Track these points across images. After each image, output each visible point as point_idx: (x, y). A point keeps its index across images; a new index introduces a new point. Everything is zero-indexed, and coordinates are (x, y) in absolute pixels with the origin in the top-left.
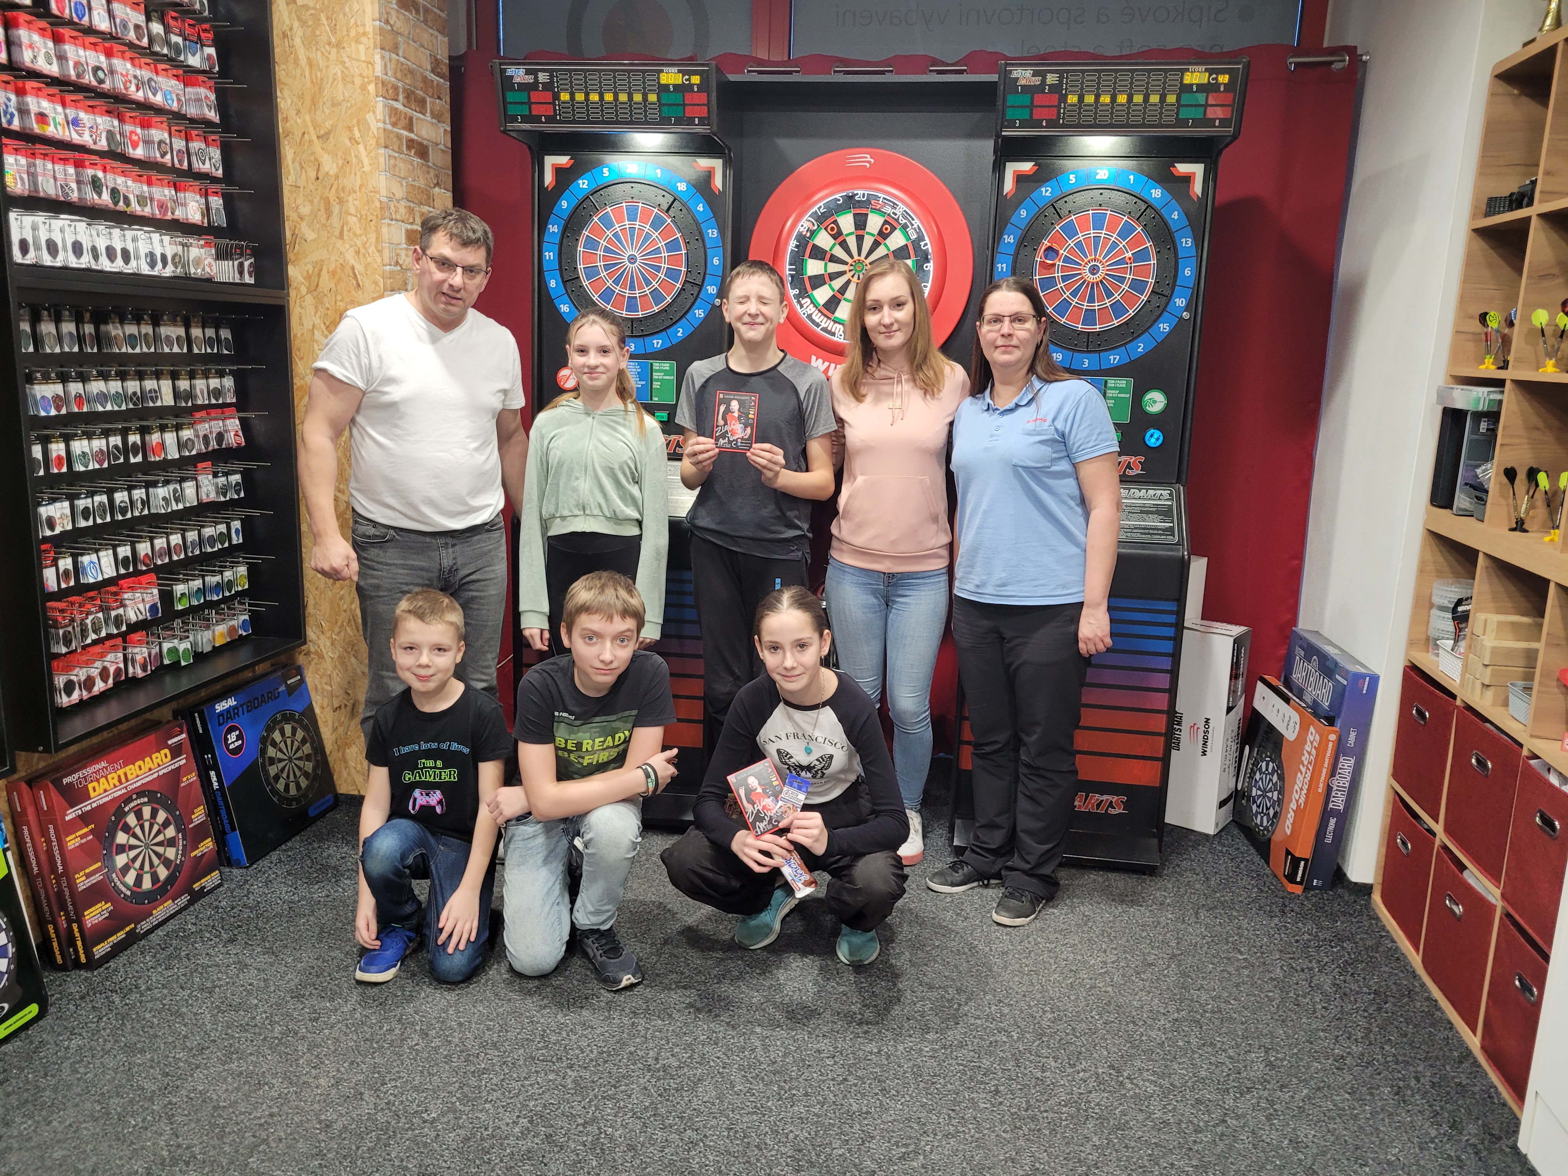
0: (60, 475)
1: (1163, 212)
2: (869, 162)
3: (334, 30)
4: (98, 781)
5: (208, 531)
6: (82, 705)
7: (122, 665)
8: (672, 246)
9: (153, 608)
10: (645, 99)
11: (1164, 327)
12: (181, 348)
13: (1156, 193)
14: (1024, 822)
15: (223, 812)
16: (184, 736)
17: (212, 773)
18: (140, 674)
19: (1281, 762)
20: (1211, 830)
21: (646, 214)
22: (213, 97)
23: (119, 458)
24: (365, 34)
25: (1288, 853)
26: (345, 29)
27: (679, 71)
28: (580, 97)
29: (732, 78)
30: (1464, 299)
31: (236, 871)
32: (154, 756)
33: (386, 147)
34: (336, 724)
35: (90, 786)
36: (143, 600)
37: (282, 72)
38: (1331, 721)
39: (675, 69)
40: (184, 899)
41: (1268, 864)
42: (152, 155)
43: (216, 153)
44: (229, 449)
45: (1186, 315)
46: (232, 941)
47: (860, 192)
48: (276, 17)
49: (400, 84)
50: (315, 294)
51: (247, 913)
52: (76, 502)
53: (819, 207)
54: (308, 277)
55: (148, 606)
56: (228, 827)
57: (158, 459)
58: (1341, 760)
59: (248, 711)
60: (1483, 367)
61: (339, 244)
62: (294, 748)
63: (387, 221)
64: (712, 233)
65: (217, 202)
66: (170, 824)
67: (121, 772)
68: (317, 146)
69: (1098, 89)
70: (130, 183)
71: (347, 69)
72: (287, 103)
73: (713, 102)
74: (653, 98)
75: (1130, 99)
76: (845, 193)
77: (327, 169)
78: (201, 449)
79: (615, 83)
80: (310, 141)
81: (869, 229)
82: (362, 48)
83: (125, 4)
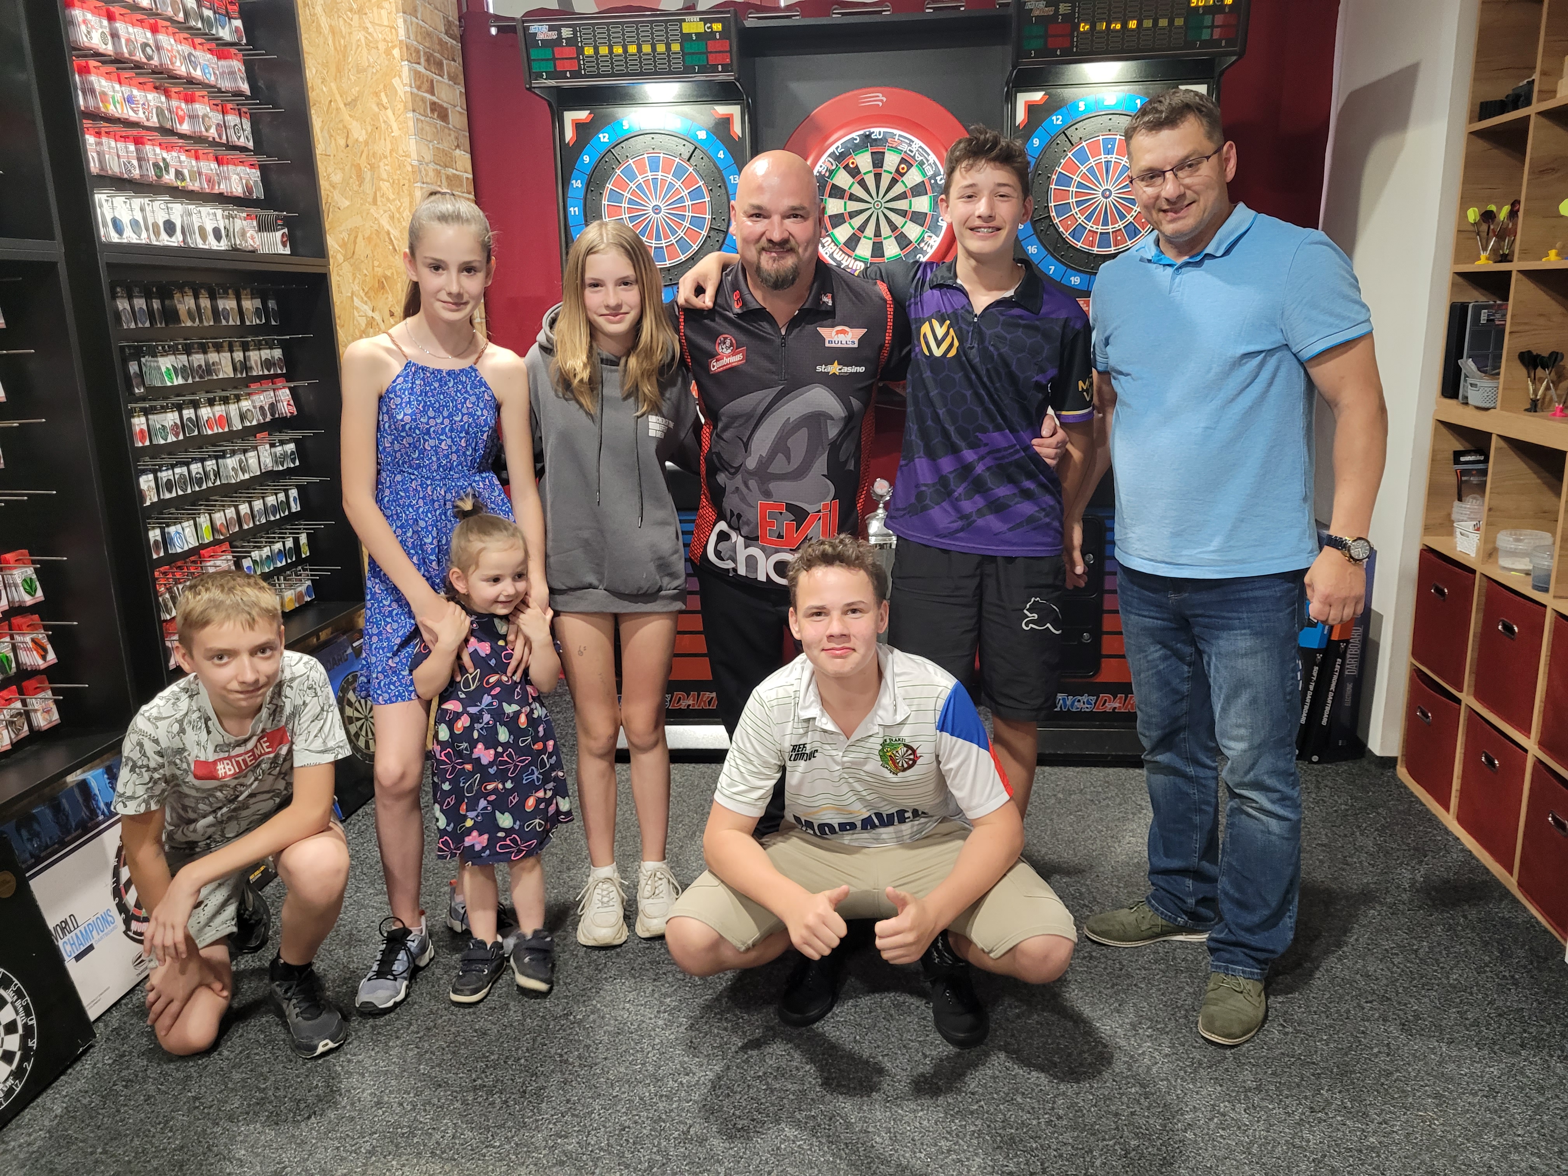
0: (143, 447)
2: (881, 101)
5: (271, 500)
8: (695, 194)
10: (668, 49)
12: (236, 320)
21: (668, 163)
22: (243, 69)
23: (192, 431)
27: (702, 20)
28: (603, 50)
29: (748, 24)
30: (1465, 199)
33: (414, 111)
37: (308, 41)
39: (698, 19)
42: (197, 129)
43: (247, 126)
44: (283, 419)
47: (877, 131)
49: (421, 48)
50: (352, 261)
52: (159, 474)
53: (836, 147)
54: (344, 245)
57: (224, 430)
60: (1479, 262)
61: (373, 210)
63: (419, 184)
65: (254, 174)
68: (345, 113)
69: (1109, 15)
70: (183, 158)
71: (370, 34)
72: (312, 72)
73: (735, 49)
74: (676, 47)
75: (1140, 24)
76: (861, 132)
77: (356, 136)
78: (258, 420)
79: (638, 34)
80: (338, 109)
81: (886, 167)
82: (384, 13)
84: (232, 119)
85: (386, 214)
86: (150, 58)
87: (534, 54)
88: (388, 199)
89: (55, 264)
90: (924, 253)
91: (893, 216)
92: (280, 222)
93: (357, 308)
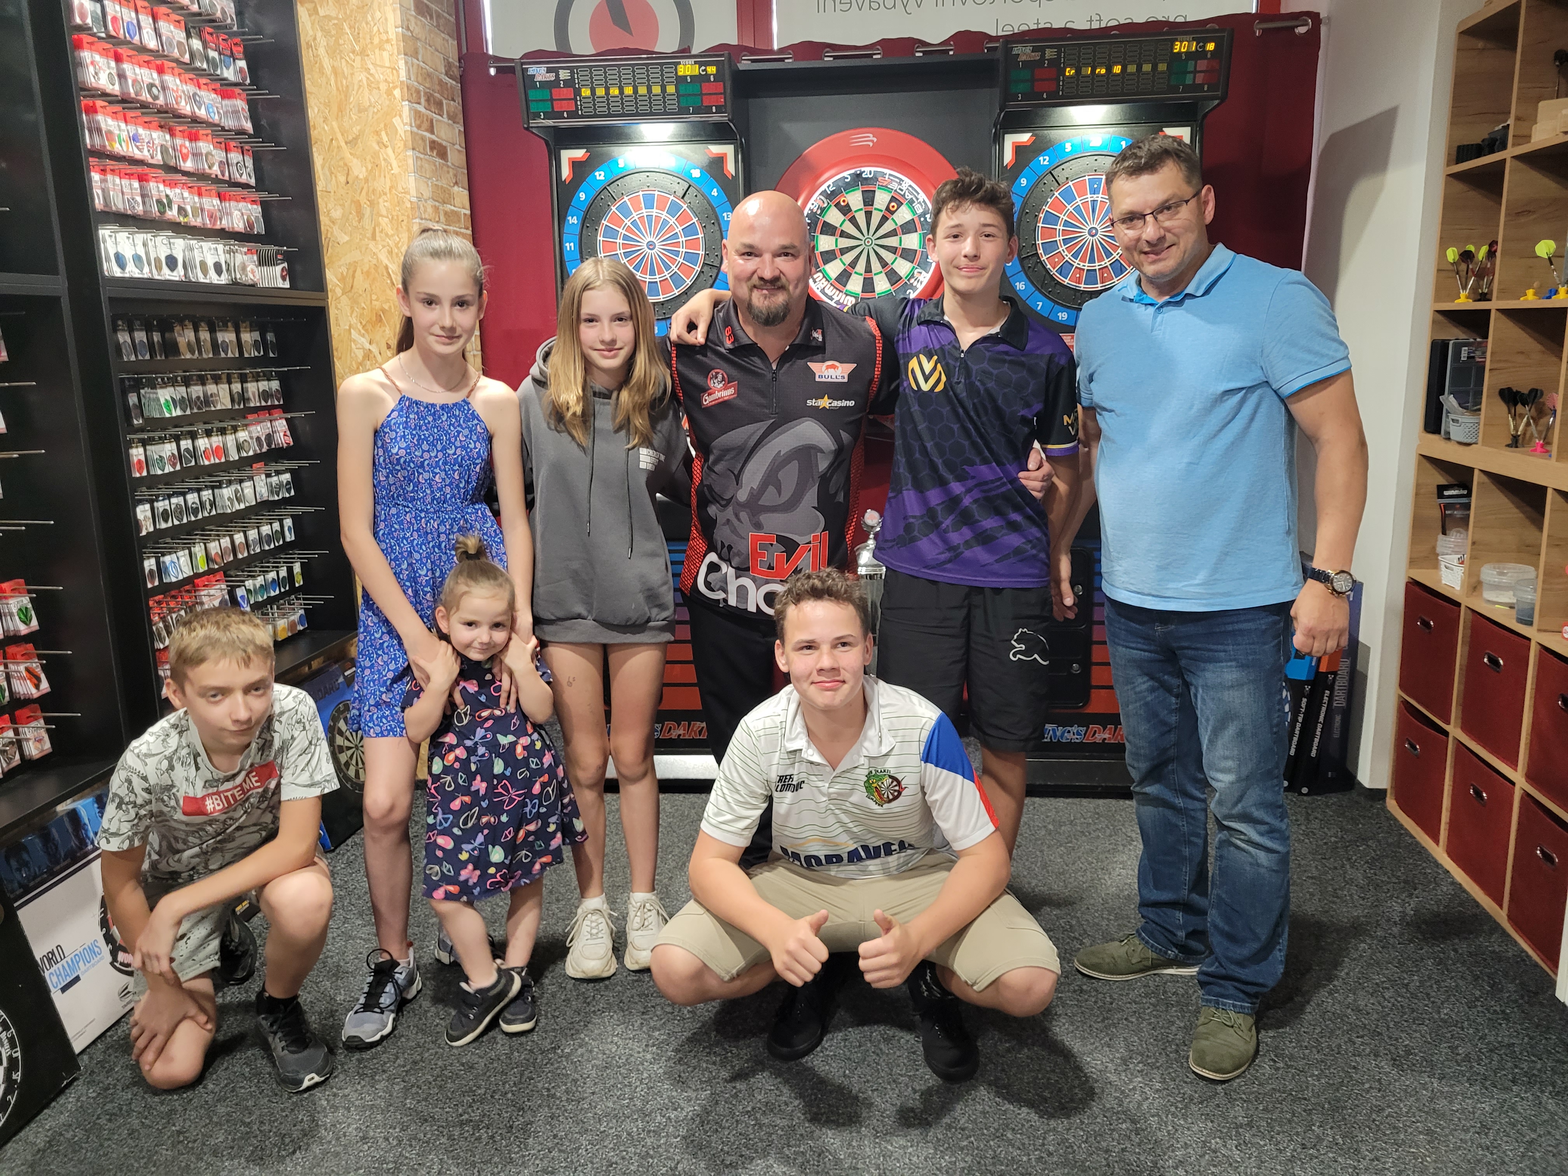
0: (142, 478)
2: (872, 141)
5: (266, 530)
8: (689, 230)
10: (664, 90)
12: (235, 353)
21: (662, 202)
22: (246, 107)
23: (189, 461)
24: (388, 41)
26: (368, 37)
27: (696, 63)
28: (600, 92)
29: (742, 67)
30: (1443, 240)
33: (414, 149)
37: (311, 81)
39: (692, 61)
42: (201, 166)
43: (249, 163)
44: (279, 450)
47: (867, 170)
48: (301, 28)
49: (421, 88)
50: (350, 295)
52: (156, 504)
53: (828, 186)
54: (343, 279)
57: (221, 461)
61: (372, 245)
63: (417, 220)
65: (256, 210)
68: (346, 151)
69: (1094, 61)
70: (186, 194)
71: (371, 75)
72: (314, 111)
73: (728, 91)
74: (671, 89)
75: (1124, 69)
76: (852, 171)
77: (356, 174)
78: (255, 451)
79: (634, 76)
80: (339, 147)
81: (876, 205)
82: (385, 54)
83: (168, 21)
84: (235, 157)
85: (385, 250)
86: (156, 98)
87: (533, 94)
88: (387, 235)
89: (59, 298)
90: (914, 289)
91: (883, 253)
92: (280, 257)
93: (354, 341)
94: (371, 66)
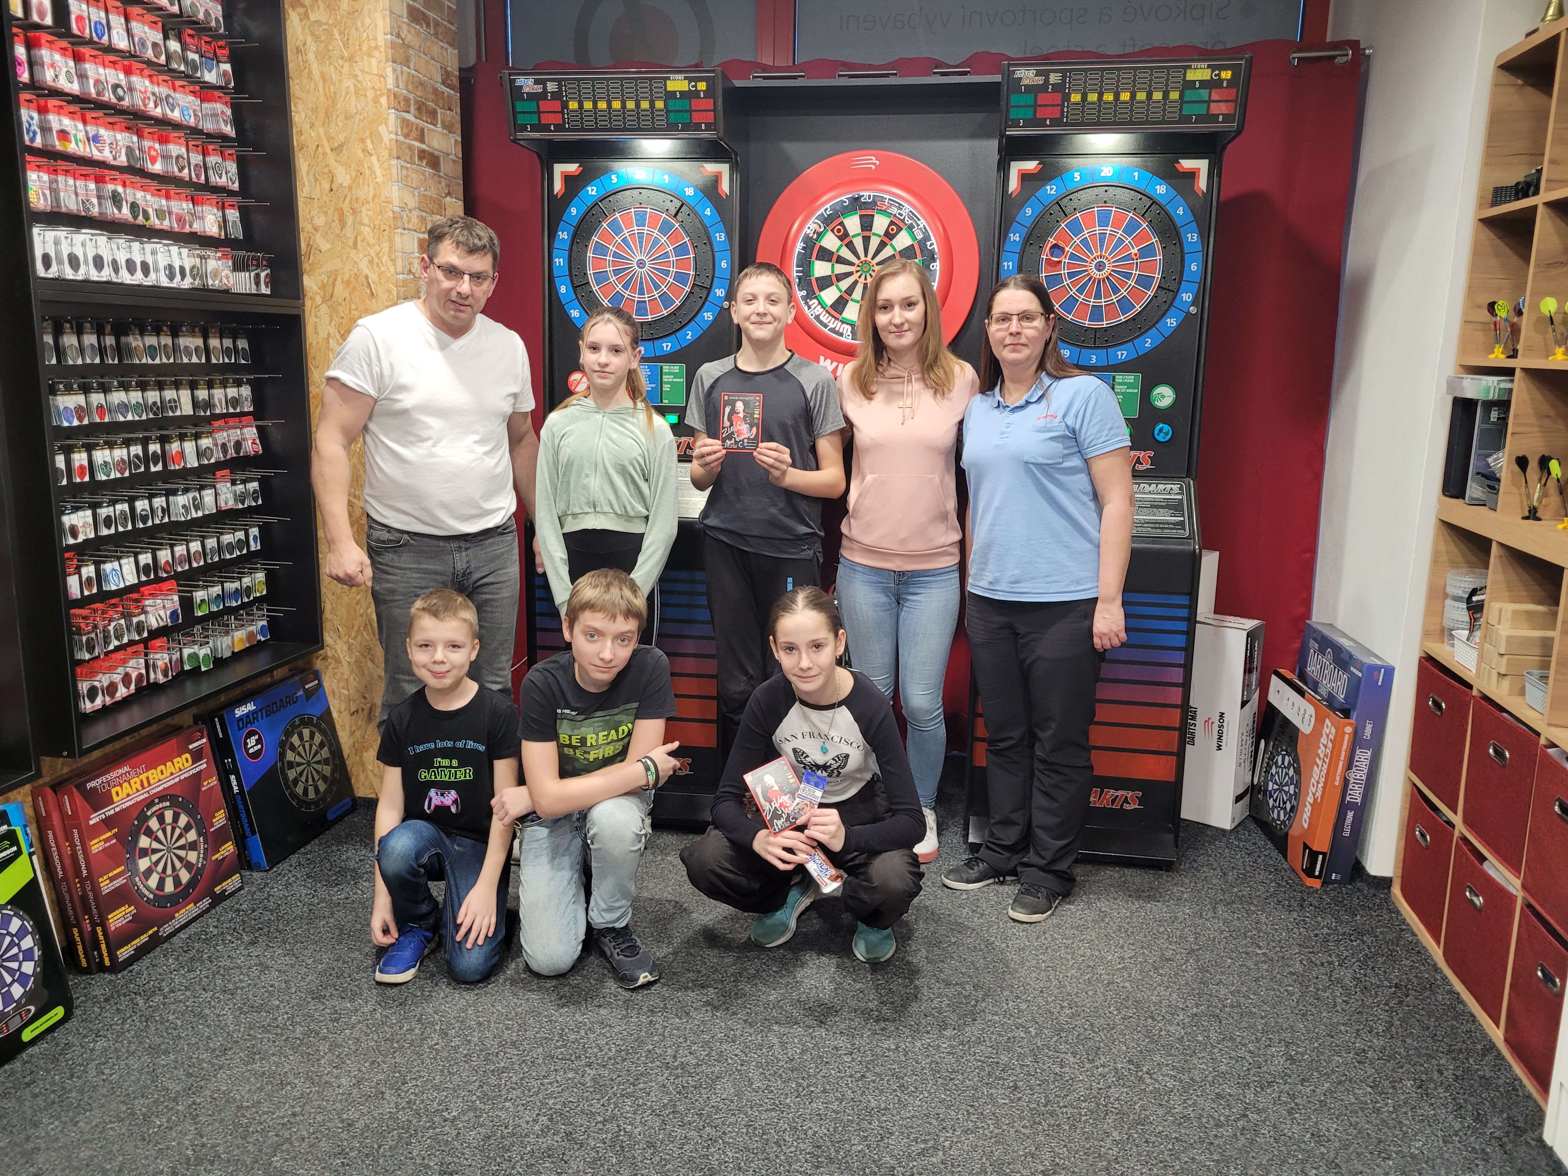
0: (82, 484)
1: (1169, 208)
2: (874, 164)
3: (346, 45)
4: (121, 785)
5: (227, 538)
6: (105, 710)
7: (143, 671)
8: (681, 250)
9: (174, 614)
10: (652, 105)
11: (1171, 322)
12: (199, 358)
13: (1161, 189)
14: (1040, 818)
15: (243, 816)
16: (204, 740)
17: (233, 777)
18: (161, 679)
19: (1296, 755)
20: (1227, 825)
21: (654, 218)
22: (229, 112)
23: (139, 467)
24: (377, 48)
25: (1306, 846)
26: (357, 43)
27: (685, 78)
28: (588, 105)
29: (738, 83)
30: (1471, 289)
31: (255, 875)
32: (175, 761)
33: (398, 158)
34: (354, 728)
35: (113, 791)
36: (164, 607)
37: (296, 86)
38: (1346, 713)
39: (681, 76)
40: (206, 902)
41: (1285, 857)
42: (170, 169)
43: (232, 167)
44: (247, 458)
45: (1193, 310)
46: (253, 943)
47: (866, 194)
48: (289, 33)
49: (411, 96)
50: (330, 303)
51: (267, 916)
52: (99, 511)
53: (825, 209)
54: (323, 287)
55: (168, 613)
56: (248, 831)
57: (177, 467)
58: (1358, 752)
59: (267, 716)
60: (1492, 356)
61: (353, 253)
62: (313, 752)
63: (400, 230)
64: (720, 237)
65: (233, 215)
66: (191, 828)
67: (143, 777)
68: (331, 157)
69: (1101, 87)
70: (149, 197)
71: (359, 82)
72: (299, 116)
73: (719, 108)
74: (660, 104)
75: (1133, 96)
76: (851, 195)
77: (340, 181)
78: (218, 458)
79: (622, 90)
80: (324, 154)
81: (875, 230)
82: (374, 61)
83: (143, 23)
84: (213, 159)
85: (366, 259)
86: (121, 99)
87: (520, 106)
88: (368, 244)
94: (359, 73)
